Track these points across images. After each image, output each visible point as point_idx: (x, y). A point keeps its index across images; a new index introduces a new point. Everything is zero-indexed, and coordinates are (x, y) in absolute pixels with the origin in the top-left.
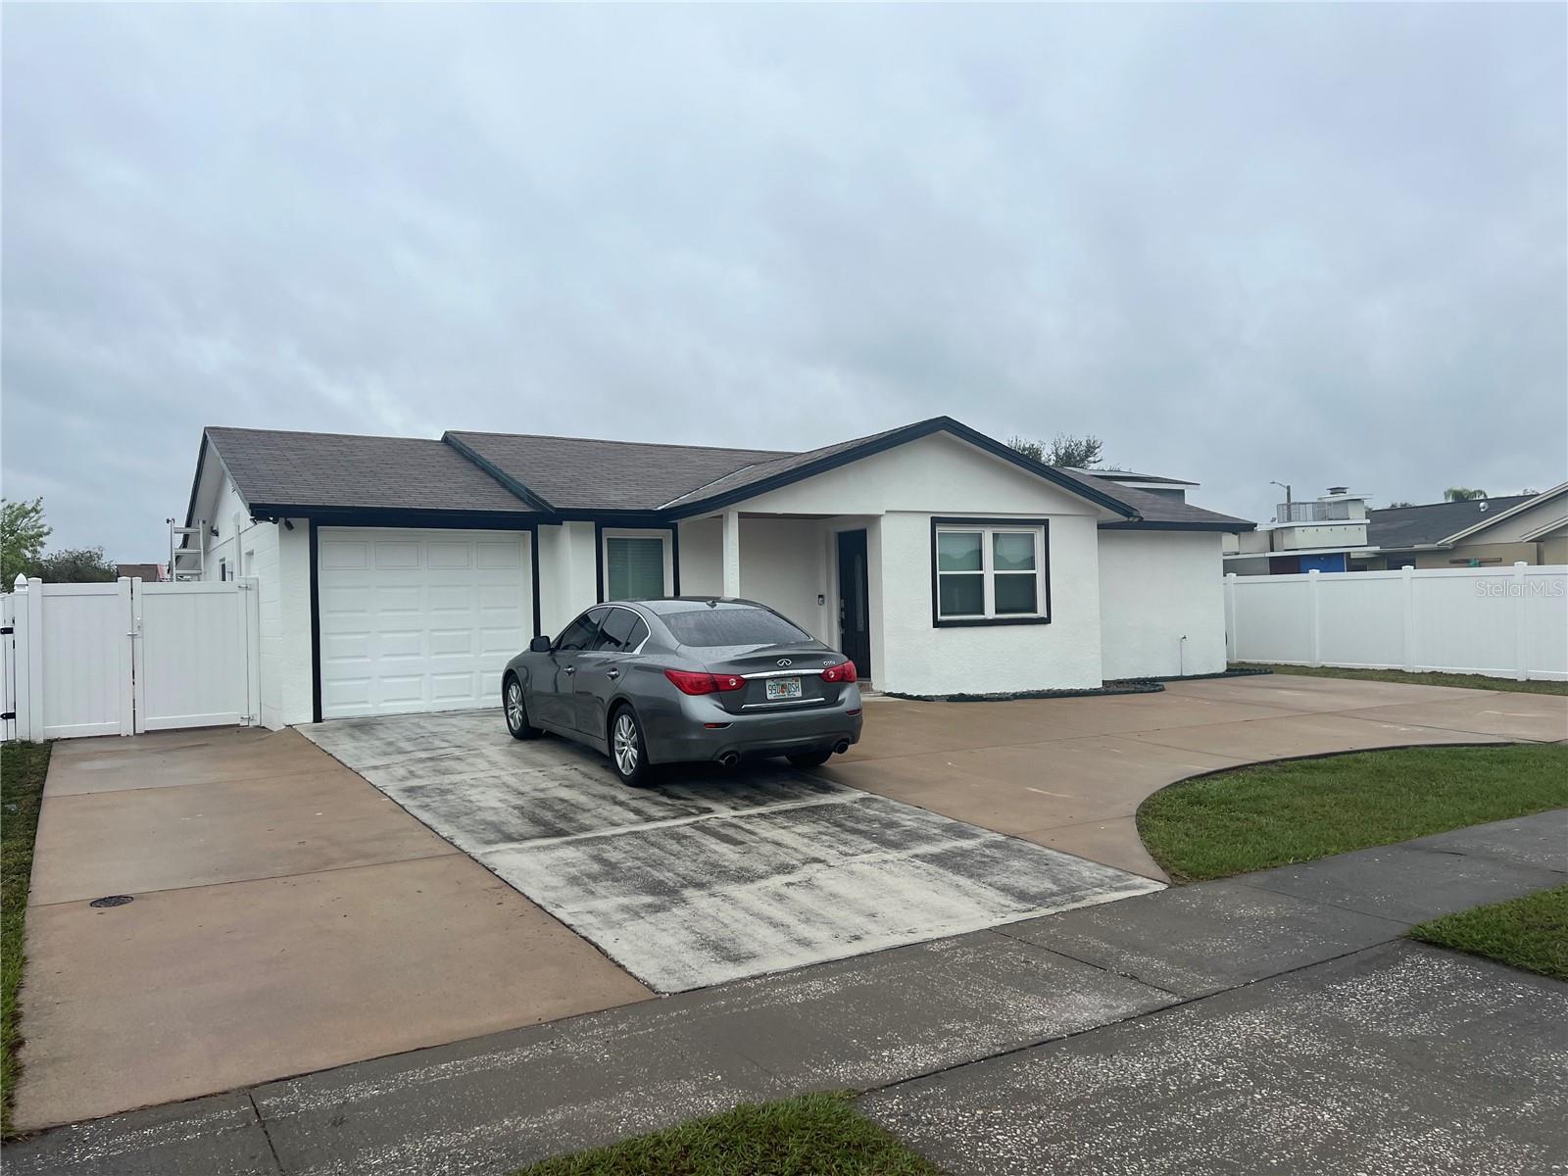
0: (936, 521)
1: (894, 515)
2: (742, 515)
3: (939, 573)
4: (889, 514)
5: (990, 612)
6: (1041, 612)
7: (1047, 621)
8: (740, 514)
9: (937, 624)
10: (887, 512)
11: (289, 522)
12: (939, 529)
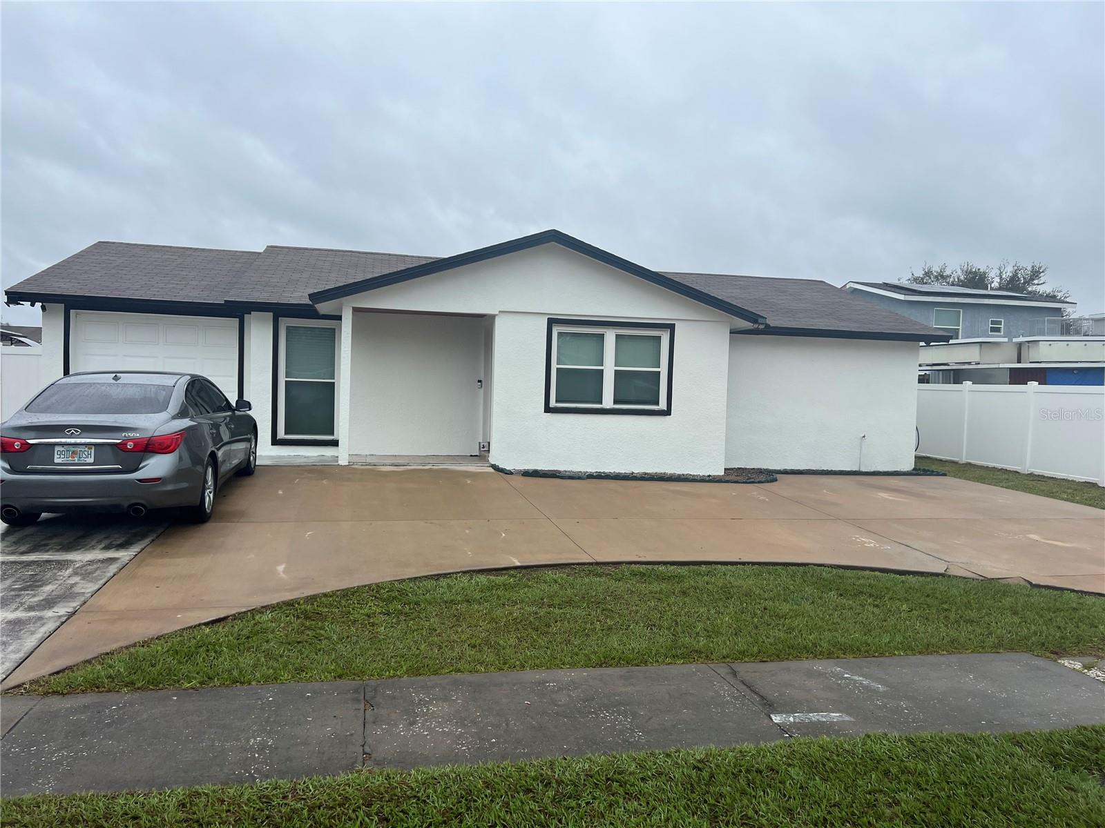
0: (552, 322)
1: (508, 314)
2: (355, 310)
3: (554, 366)
4: (502, 314)
5: (608, 401)
6: (663, 405)
7: (667, 412)
8: (353, 308)
9: (548, 409)
10: (500, 312)
11: (45, 306)
12: (556, 331)
